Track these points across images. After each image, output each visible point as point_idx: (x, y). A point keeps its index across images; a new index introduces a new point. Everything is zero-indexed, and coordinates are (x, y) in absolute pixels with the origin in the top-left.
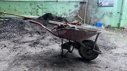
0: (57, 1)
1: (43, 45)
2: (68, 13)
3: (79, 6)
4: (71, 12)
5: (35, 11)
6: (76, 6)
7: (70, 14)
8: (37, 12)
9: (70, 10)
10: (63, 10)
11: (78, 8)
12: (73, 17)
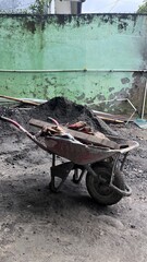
0: (85, 71)
1: (31, 161)
2: (107, 96)
3: (132, 80)
4: (113, 92)
5: (41, 89)
6: (124, 81)
7: (111, 97)
8: (46, 92)
9: (110, 90)
10: (97, 88)
11: (129, 86)
12: (117, 104)
